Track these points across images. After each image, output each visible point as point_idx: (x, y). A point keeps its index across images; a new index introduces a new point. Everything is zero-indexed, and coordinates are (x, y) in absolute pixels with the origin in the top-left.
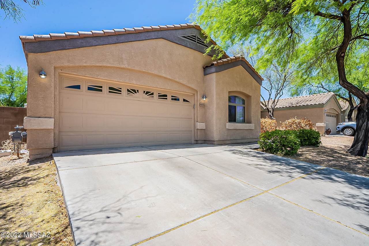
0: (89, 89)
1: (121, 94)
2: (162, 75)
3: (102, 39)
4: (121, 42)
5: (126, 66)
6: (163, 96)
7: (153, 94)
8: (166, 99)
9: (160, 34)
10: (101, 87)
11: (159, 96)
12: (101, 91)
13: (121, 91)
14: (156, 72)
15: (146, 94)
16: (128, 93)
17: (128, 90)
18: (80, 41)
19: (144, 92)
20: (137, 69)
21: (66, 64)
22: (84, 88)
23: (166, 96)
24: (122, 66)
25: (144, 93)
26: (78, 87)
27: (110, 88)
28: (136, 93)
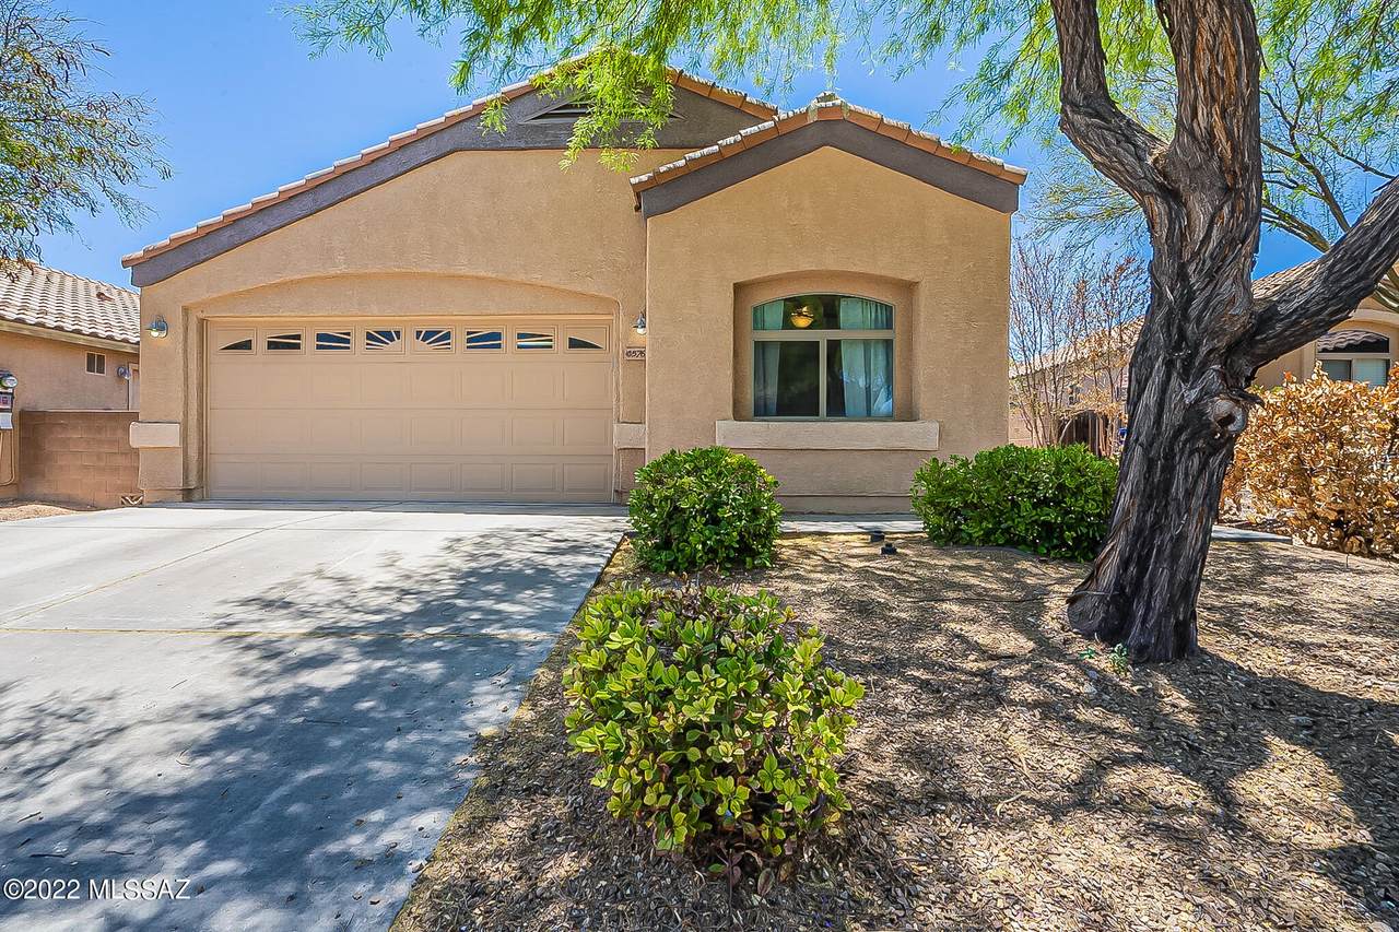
0: (272, 345)
1: (348, 348)
2: (462, 273)
3: (275, 212)
4: (326, 204)
5: (342, 269)
6: (487, 340)
7: (447, 336)
8: (499, 346)
9: (447, 141)
10: (298, 337)
11: (469, 341)
12: (297, 346)
13: (348, 341)
14: (437, 268)
15: (424, 340)
16: (368, 344)
17: (370, 336)
18: (227, 234)
19: (419, 333)
20: (374, 271)
21: (206, 296)
22: (260, 345)
23: (497, 336)
24: (332, 271)
25: (418, 338)
26: (246, 345)
27: (320, 337)
28: (392, 340)
